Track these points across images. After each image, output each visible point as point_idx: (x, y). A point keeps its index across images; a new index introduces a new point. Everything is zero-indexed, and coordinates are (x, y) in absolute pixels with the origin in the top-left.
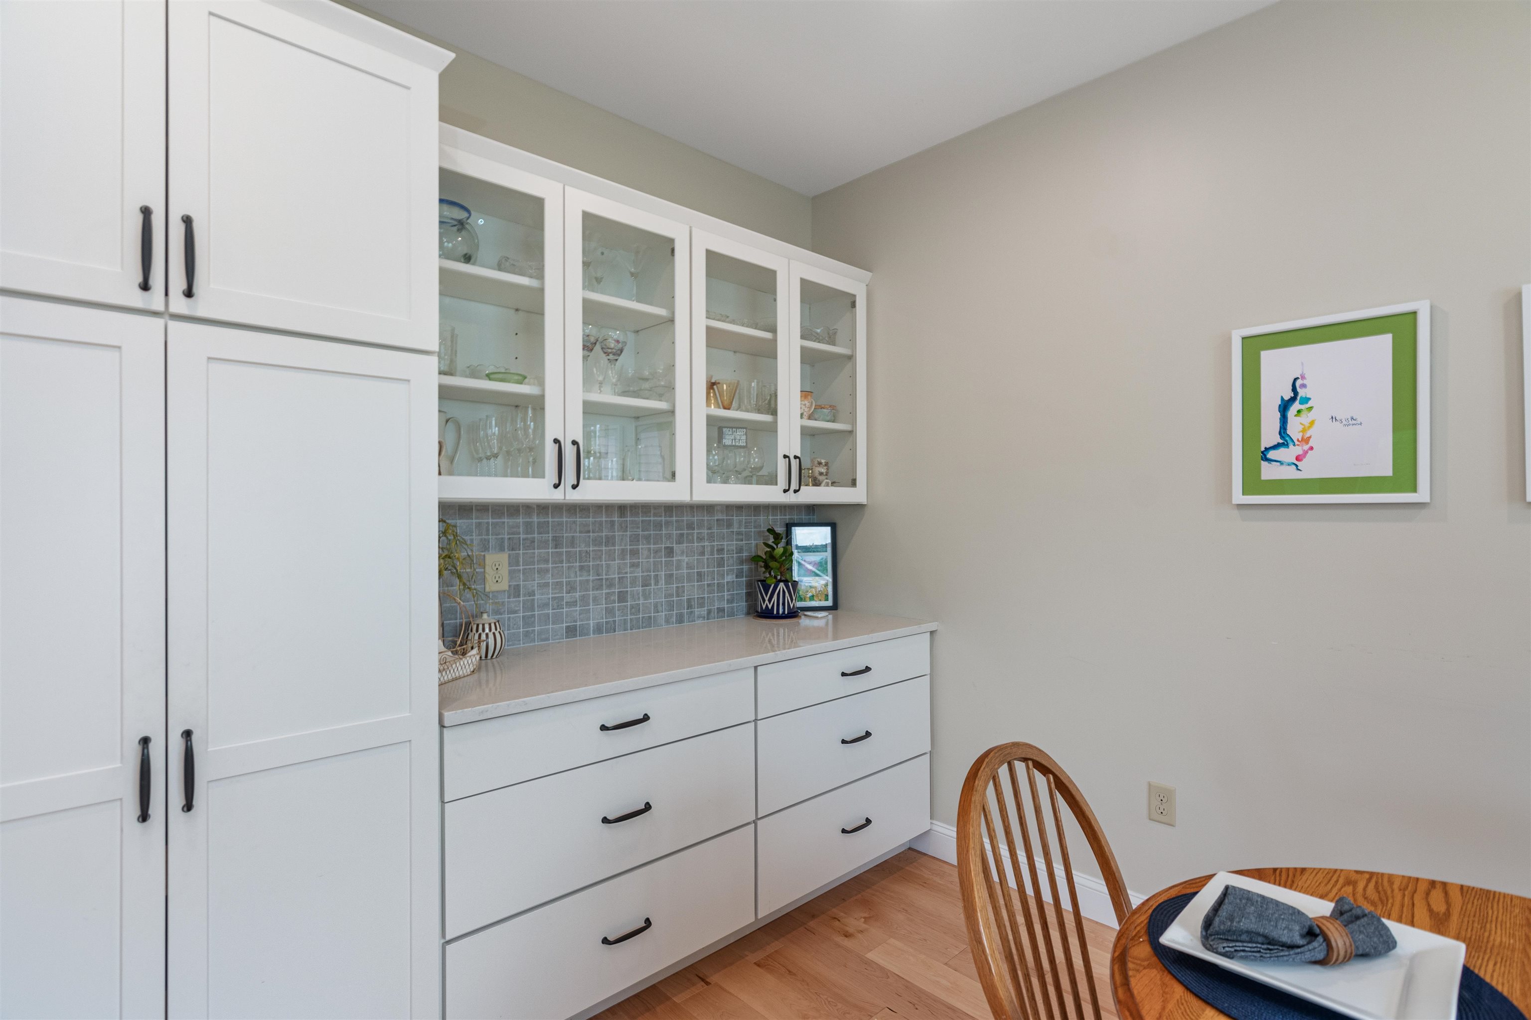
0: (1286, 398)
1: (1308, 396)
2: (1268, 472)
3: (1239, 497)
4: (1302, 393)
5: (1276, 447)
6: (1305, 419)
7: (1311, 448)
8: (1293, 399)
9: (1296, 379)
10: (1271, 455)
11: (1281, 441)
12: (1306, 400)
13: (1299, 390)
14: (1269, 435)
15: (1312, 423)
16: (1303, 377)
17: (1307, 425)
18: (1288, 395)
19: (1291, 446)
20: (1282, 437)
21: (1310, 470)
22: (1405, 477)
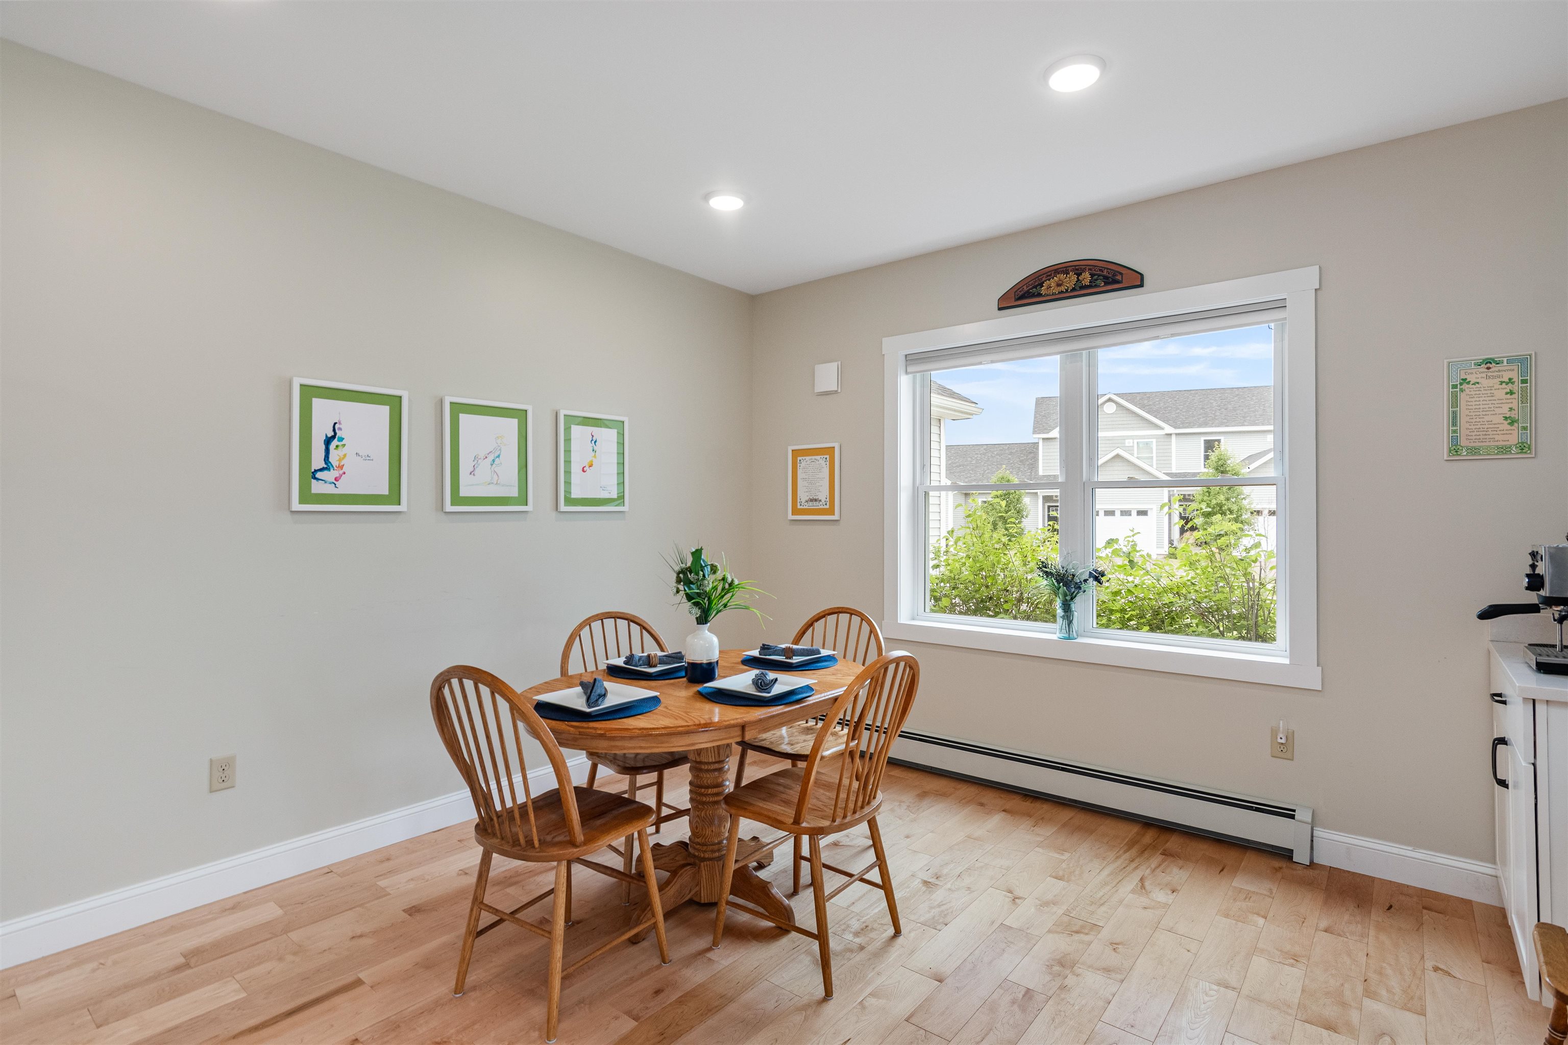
0: (329, 435)
1: (343, 437)
2: (317, 488)
3: (296, 506)
4: (339, 433)
5: (322, 470)
6: (340, 452)
7: (344, 473)
8: (334, 437)
9: (335, 424)
10: (318, 475)
11: (325, 466)
12: (341, 439)
13: (337, 431)
14: (317, 461)
15: (345, 455)
16: (340, 423)
17: (342, 456)
18: (331, 434)
19: (332, 470)
20: (326, 463)
21: (344, 488)
22: (394, 496)
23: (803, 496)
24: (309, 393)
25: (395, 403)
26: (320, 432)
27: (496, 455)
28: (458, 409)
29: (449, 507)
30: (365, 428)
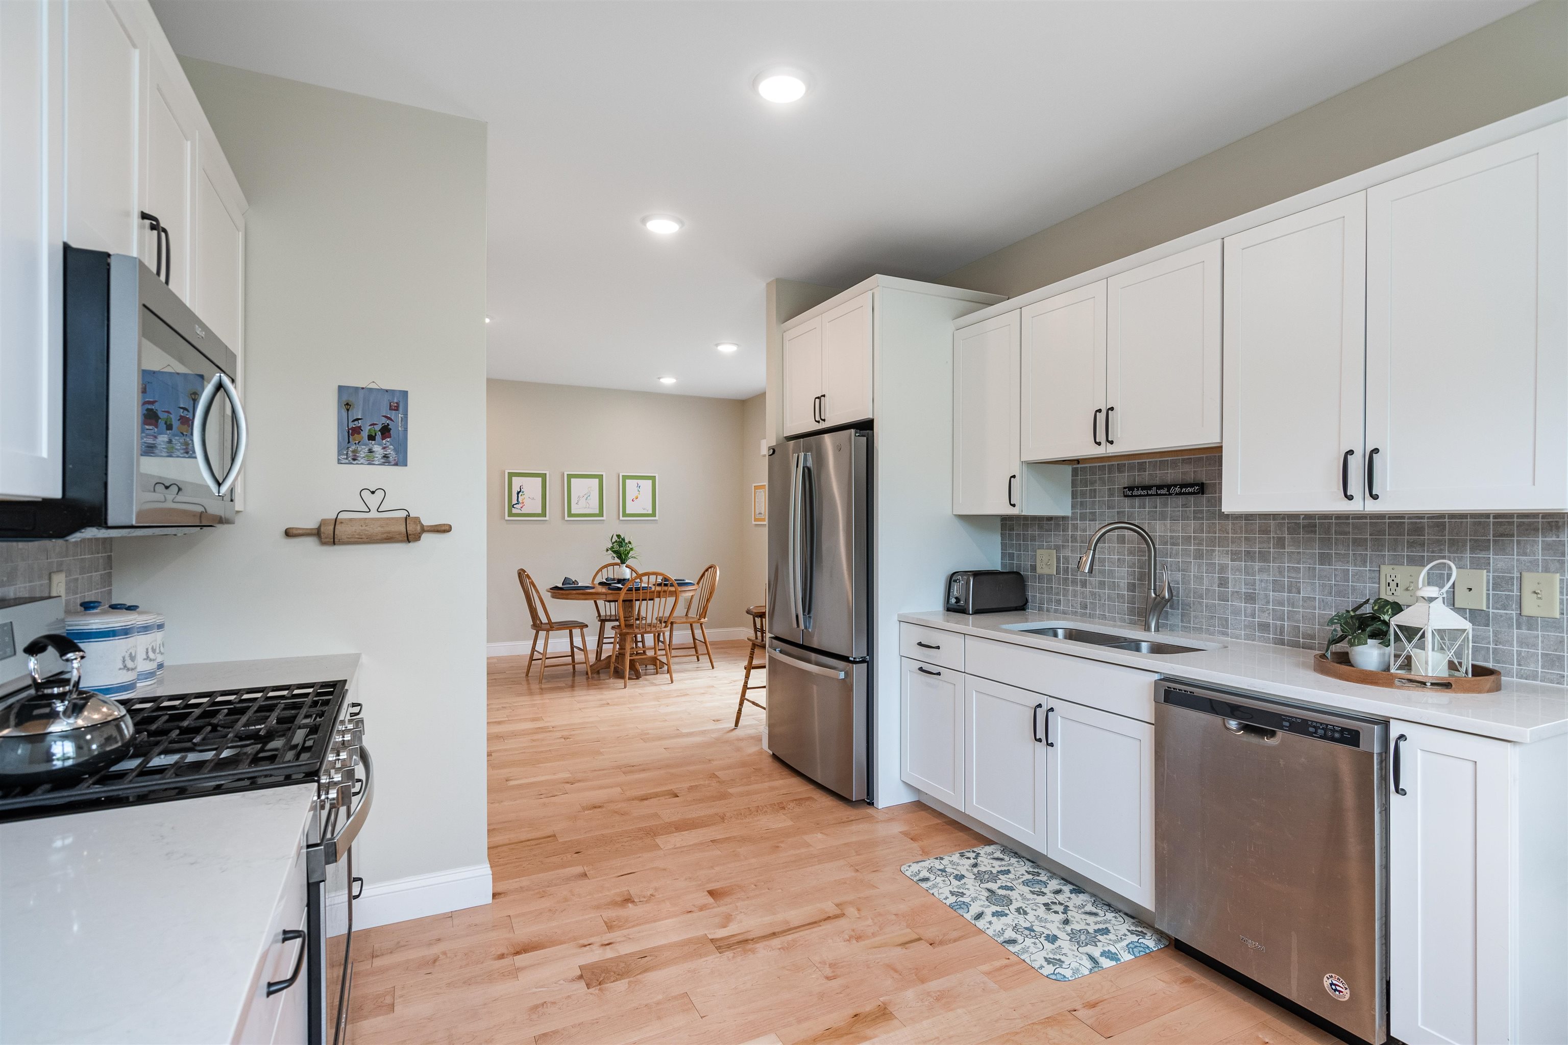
2: (514, 511)
3: (507, 518)
5: (516, 504)
6: (523, 497)
7: (524, 505)
8: (520, 492)
9: (521, 486)
10: (515, 506)
12: (523, 492)
13: (522, 489)
14: (515, 501)
15: (525, 498)
16: (523, 486)
18: (519, 490)
19: (519, 504)
20: (517, 502)
21: (524, 511)
22: (543, 514)
23: (757, 512)
24: (511, 475)
25: (543, 476)
26: (515, 490)
27: (588, 495)
28: (570, 477)
29: (566, 518)
30: (532, 487)
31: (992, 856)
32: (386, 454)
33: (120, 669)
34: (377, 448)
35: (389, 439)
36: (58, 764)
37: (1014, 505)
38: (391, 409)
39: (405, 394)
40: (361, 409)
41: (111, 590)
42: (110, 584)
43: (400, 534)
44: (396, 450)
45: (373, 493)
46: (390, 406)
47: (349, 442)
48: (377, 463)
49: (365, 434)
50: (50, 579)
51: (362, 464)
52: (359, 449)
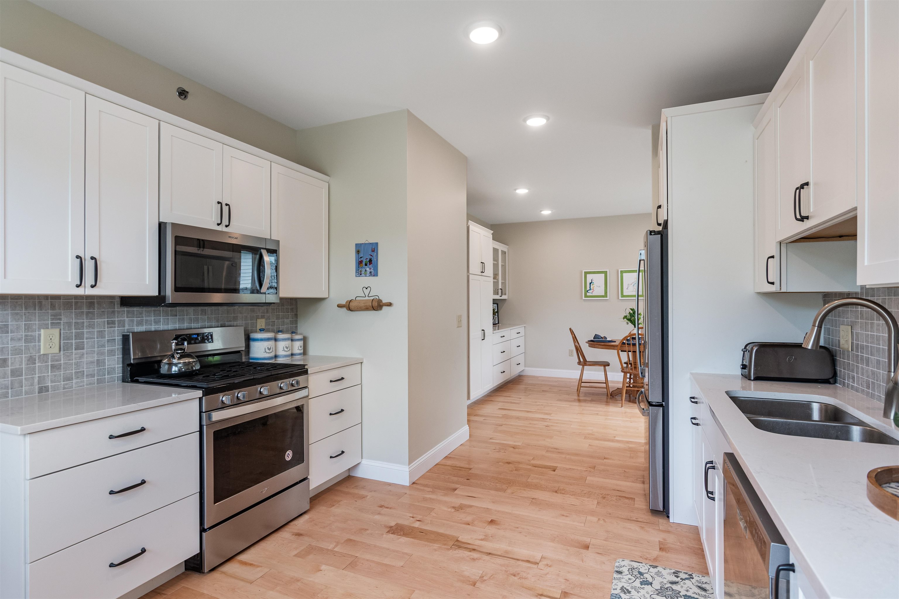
2: (588, 294)
3: (584, 298)
5: (589, 290)
6: (593, 286)
7: (594, 291)
8: (591, 283)
9: (592, 280)
10: (588, 291)
12: (593, 283)
14: (588, 288)
18: (591, 282)
19: (591, 290)
21: (594, 294)
22: (606, 295)
24: (586, 273)
25: (605, 273)
26: (589, 281)
27: (635, 283)
28: (622, 272)
29: (620, 298)
30: (598, 280)
31: (700, 585)
32: (371, 272)
33: (264, 352)
34: (368, 269)
35: (371, 265)
36: (173, 372)
37: (773, 283)
38: (372, 251)
39: (377, 244)
40: (362, 253)
41: (297, 326)
42: (297, 324)
43: (370, 307)
44: (374, 270)
45: (367, 288)
46: (372, 250)
47: (359, 267)
48: (368, 275)
49: (364, 263)
50: (256, 320)
51: (363, 276)
52: (362, 270)
